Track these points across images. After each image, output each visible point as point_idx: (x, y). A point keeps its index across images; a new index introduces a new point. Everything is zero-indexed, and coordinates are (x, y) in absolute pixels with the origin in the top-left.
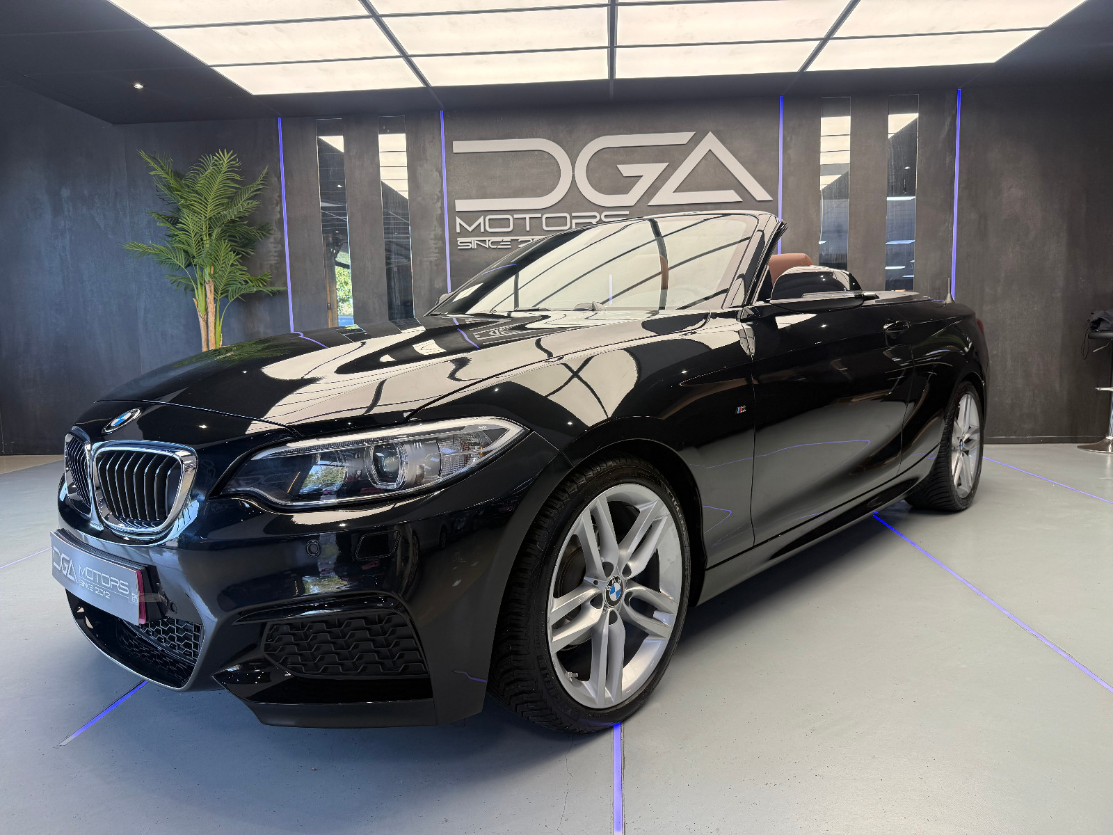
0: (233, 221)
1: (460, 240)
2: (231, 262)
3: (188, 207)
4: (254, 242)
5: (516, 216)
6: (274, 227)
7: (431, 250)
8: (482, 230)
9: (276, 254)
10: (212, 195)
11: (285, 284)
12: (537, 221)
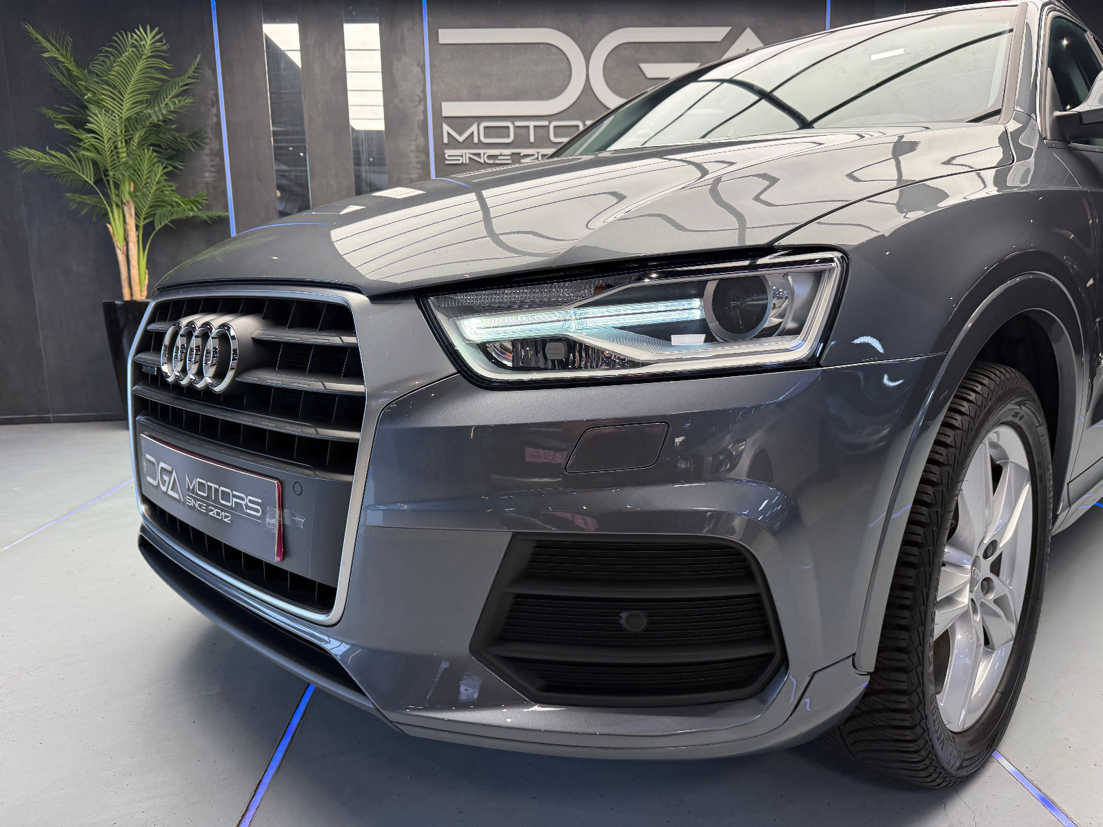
0: (156, 125)
1: (448, 152)
2: (158, 176)
3: (98, 103)
4: (184, 153)
5: (518, 124)
6: (210, 134)
7: (412, 165)
8: (476, 140)
9: (213, 169)
10: (130, 88)
11: (226, 208)
12: (544, 130)
